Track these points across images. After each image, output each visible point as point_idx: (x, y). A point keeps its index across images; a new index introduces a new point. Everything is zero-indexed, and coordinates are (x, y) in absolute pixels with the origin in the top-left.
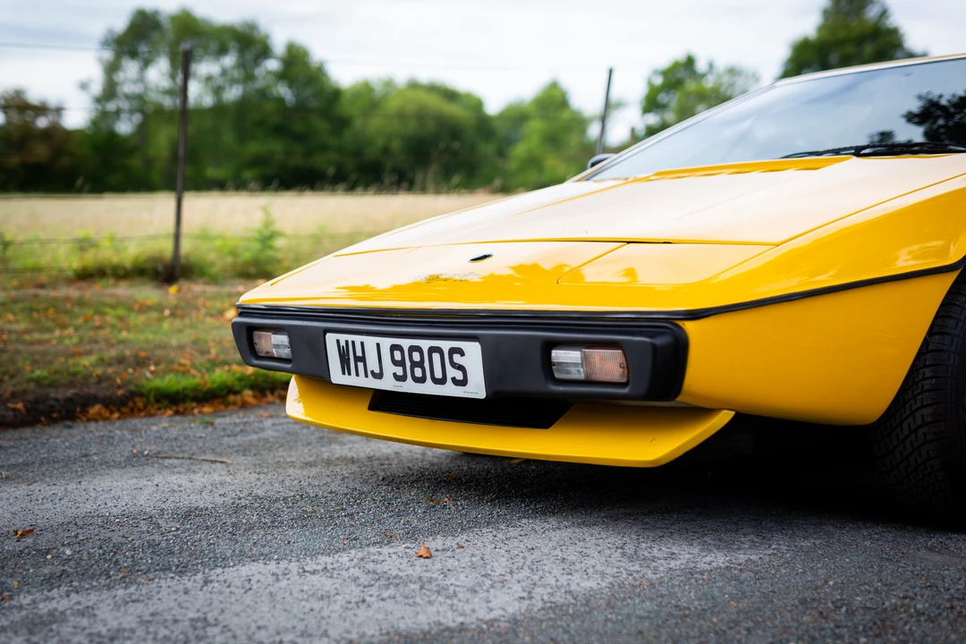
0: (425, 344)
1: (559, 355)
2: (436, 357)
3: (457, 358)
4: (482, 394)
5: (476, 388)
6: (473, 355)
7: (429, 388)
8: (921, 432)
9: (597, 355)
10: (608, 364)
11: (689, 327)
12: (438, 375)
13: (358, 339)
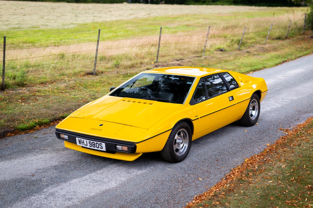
0: (95, 142)
1: (117, 146)
3: (101, 145)
5: (104, 149)
6: (104, 145)
7: (96, 148)
8: (167, 151)
9: (123, 147)
11: (137, 144)
13: (83, 139)
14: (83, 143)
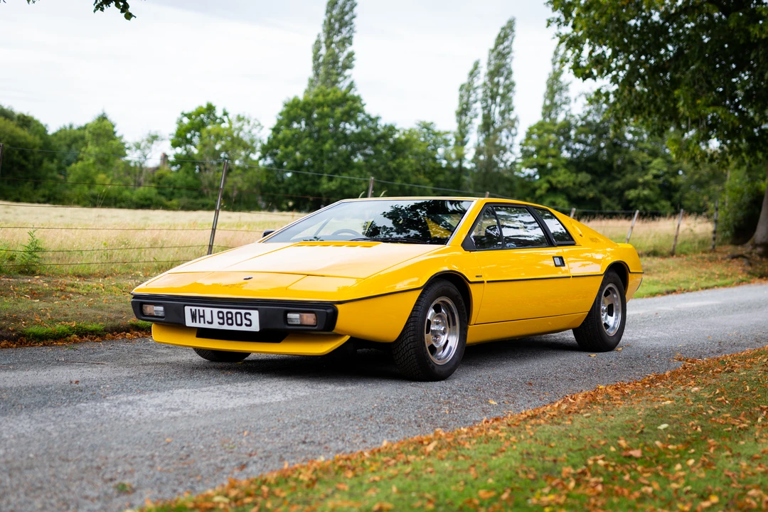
0: (234, 311)
1: (290, 315)
2: (239, 316)
3: (248, 316)
4: (258, 330)
5: (256, 327)
6: (255, 316)
7: (235, 328)
9: (305, 315)
10: (309, 319)
11: (339, 306)
12: (239, 322)
13: (201, 309)
14: (202, 319)
